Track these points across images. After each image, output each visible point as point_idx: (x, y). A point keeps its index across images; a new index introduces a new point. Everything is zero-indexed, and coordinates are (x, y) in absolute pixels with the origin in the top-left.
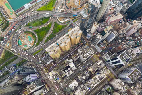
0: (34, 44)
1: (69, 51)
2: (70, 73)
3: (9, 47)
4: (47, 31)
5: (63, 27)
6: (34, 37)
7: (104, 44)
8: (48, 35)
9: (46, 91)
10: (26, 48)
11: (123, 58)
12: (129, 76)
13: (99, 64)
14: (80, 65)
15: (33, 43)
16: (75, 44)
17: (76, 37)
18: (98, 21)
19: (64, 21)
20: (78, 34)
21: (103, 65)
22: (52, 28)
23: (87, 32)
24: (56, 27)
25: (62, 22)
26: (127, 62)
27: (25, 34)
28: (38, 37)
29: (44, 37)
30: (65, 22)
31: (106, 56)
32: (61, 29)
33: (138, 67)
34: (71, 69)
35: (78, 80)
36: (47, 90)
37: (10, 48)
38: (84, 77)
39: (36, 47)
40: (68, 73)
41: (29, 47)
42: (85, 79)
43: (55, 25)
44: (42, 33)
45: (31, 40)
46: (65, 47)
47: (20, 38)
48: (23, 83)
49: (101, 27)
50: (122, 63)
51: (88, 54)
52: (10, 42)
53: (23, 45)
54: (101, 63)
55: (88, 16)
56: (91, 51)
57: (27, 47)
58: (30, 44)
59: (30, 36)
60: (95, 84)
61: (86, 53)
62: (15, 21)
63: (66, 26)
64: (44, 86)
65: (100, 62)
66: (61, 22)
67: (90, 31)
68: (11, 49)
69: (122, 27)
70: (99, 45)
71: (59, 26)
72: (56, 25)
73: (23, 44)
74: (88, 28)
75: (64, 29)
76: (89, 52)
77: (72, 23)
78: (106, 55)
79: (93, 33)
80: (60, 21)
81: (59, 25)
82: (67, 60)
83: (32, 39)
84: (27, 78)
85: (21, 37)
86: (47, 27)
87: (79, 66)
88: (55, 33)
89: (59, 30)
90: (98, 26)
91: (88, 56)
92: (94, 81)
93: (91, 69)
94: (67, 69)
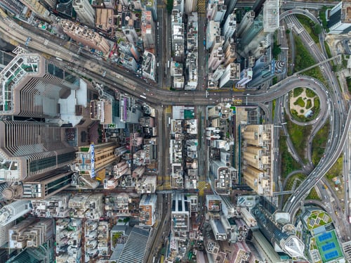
1: (242, 155)
9: (212, 83)
11: (182, 217)
12: (151, 206)
13: (194, 181)
14: (210, 155)
18: (252, 232)
20: (259, 185)
21: (188, 186)
26: (174, 219)
31: (196, 200)
33: (148, 230)
34: (216, 139)
35: (194, 137)
36: (210, 86)
40: (214, 131)
42: (188, 147)
46: (253, 153)
48: (247, 62)
50: (177, 212)
51: (222, 177)
54: (193, 186)
55: (274, 220)
56: (223, 185)
60: (173, 156)
61: (225, 175)
63: (282, 180)
64: (218, 86)
65: (195, 185)
69: (220, 255)
70: (218, 203)
76: (223, 181)
78: (196, 202)
82: (232, 143)
84: (250, 73)
86: (303, 150)
87: (210, 152)
90: (249, 224)
91: (220, 175)
92: (177, 157)
93: (194, 165)
94: (221, 134)
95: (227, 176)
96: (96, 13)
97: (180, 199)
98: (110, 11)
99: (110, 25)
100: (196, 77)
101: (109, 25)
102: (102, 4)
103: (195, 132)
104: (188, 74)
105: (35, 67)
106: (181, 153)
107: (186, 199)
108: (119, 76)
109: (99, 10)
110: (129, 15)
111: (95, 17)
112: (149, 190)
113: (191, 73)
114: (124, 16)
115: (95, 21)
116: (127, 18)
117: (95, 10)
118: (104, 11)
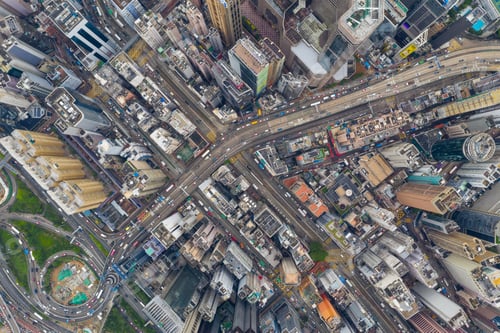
0: (77, 259)
1: (83, 161)
2: (134, 151)
3: (94, 328)
4: (39, 228)
5: (22, 186)
6: (58, 263)
7: (52, 69)
8: (48, 224)
10: (93, 279)
15: (77, 263)
16: (64, 147)
17: (33, 142)
19: (5, 186)
20: (24, 138)
21: (106, 70)
22: (28, 217)
23: (27, 117)
24: (23, 205)
25: (7, 190)
27: (55, 289)
28: (58, 251)
29: (55, 234)
30: (6, 183)
31: (87, 65)
32: (30, 190)
34: (123, 150)
37: (97, 323)
38: (140, 116)
39: (88, 252)
40: (133, 156)
41: (88, 271)
43: (17, 211)
44: (46, 243)
45: (68, 270)
47: (66, 302)
49: (7, 80)
50: (82, 25)
51: (71, 110)
52: (82, 327)
53: (86, 289)
54: (101, 75)
56: (61, 103)
57: (88, 278)
58: (81, 270)
59: (57, 275)
60: (151, 87)
61: (69, 114)
62: (20, 326)
63: (17, 178)
65: (100, 78)
66: (6, 194)
67: (24, 110)
68: (100, 318)
71: (20, 198)
72: (17, 207)
73: (82, 290)
74: (17, 116)
75: (28, 184)
76: (66, 107)
77: (9, 162)
78: (85, 62)
79: (30, 101)
80: (4, 199)
81: (17, 200)
83: (65, 267)
85: (63, 298)
86: (26, 231)
88: (42, 206)
89: (32, 195)
91: (75, 109)
92: (146, 90)
93: (122, 100)
94: (124, 160)
95: (65, 115)
96: (390, 166)
97: (102, 48)
98: (377, 183)
99: (361, 168)
100: (208, 195)
101: (362, 165)
102: (392, 181)
103: (153, 136)
104: (221, 191)
105: (354, 25)
106: (146, 98)
107: (96, 55)
108: (300, 121)
109: (390, 172)
110: (350, 198)
111: (387, 160)
112: (140, 24)
113: (218, 195)
114: (355, 191)
115: (382, 156)
116: (349, 193)
117: (394, 169)
118: (382, 177)
